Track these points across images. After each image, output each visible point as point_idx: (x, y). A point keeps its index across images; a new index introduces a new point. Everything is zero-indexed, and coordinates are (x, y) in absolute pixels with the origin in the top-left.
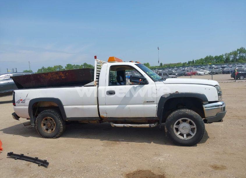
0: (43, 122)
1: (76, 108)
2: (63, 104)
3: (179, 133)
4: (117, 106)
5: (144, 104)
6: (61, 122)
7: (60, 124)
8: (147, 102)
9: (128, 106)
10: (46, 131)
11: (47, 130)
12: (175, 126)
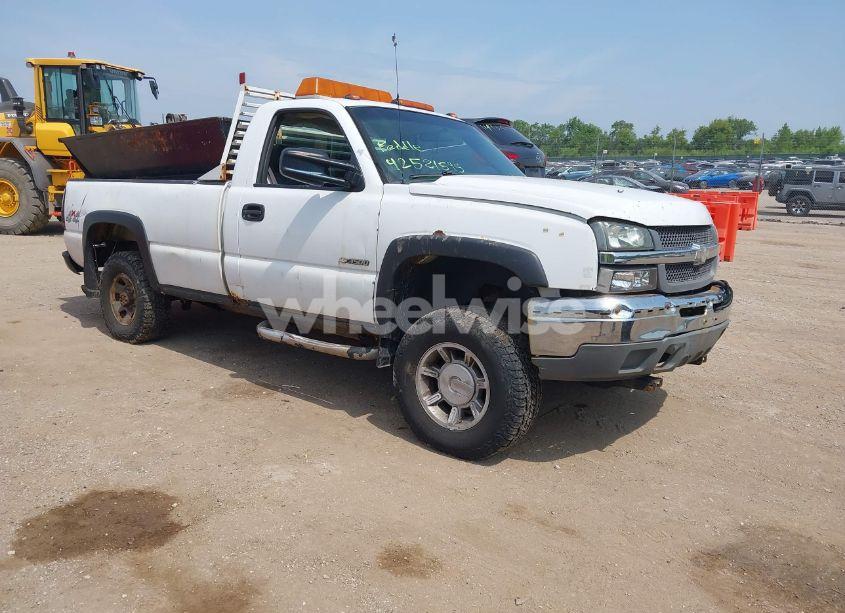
0: (113, 288)
1: (173, 254)
2: (150, 236)
3: (437, 397)
4: (266, 264)
5: (340, 268)
6: (146, 296)
7: (144, 300)
8: (349, 261)
9: (297, 269)
10: (119, 318)
11: (123, 313)
12: (423, 370)
